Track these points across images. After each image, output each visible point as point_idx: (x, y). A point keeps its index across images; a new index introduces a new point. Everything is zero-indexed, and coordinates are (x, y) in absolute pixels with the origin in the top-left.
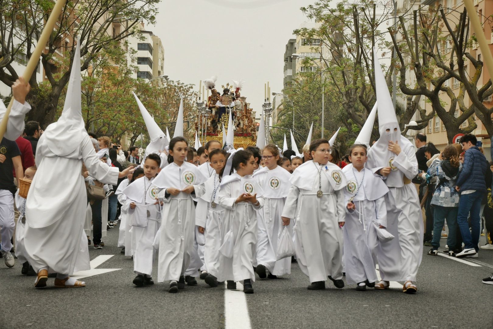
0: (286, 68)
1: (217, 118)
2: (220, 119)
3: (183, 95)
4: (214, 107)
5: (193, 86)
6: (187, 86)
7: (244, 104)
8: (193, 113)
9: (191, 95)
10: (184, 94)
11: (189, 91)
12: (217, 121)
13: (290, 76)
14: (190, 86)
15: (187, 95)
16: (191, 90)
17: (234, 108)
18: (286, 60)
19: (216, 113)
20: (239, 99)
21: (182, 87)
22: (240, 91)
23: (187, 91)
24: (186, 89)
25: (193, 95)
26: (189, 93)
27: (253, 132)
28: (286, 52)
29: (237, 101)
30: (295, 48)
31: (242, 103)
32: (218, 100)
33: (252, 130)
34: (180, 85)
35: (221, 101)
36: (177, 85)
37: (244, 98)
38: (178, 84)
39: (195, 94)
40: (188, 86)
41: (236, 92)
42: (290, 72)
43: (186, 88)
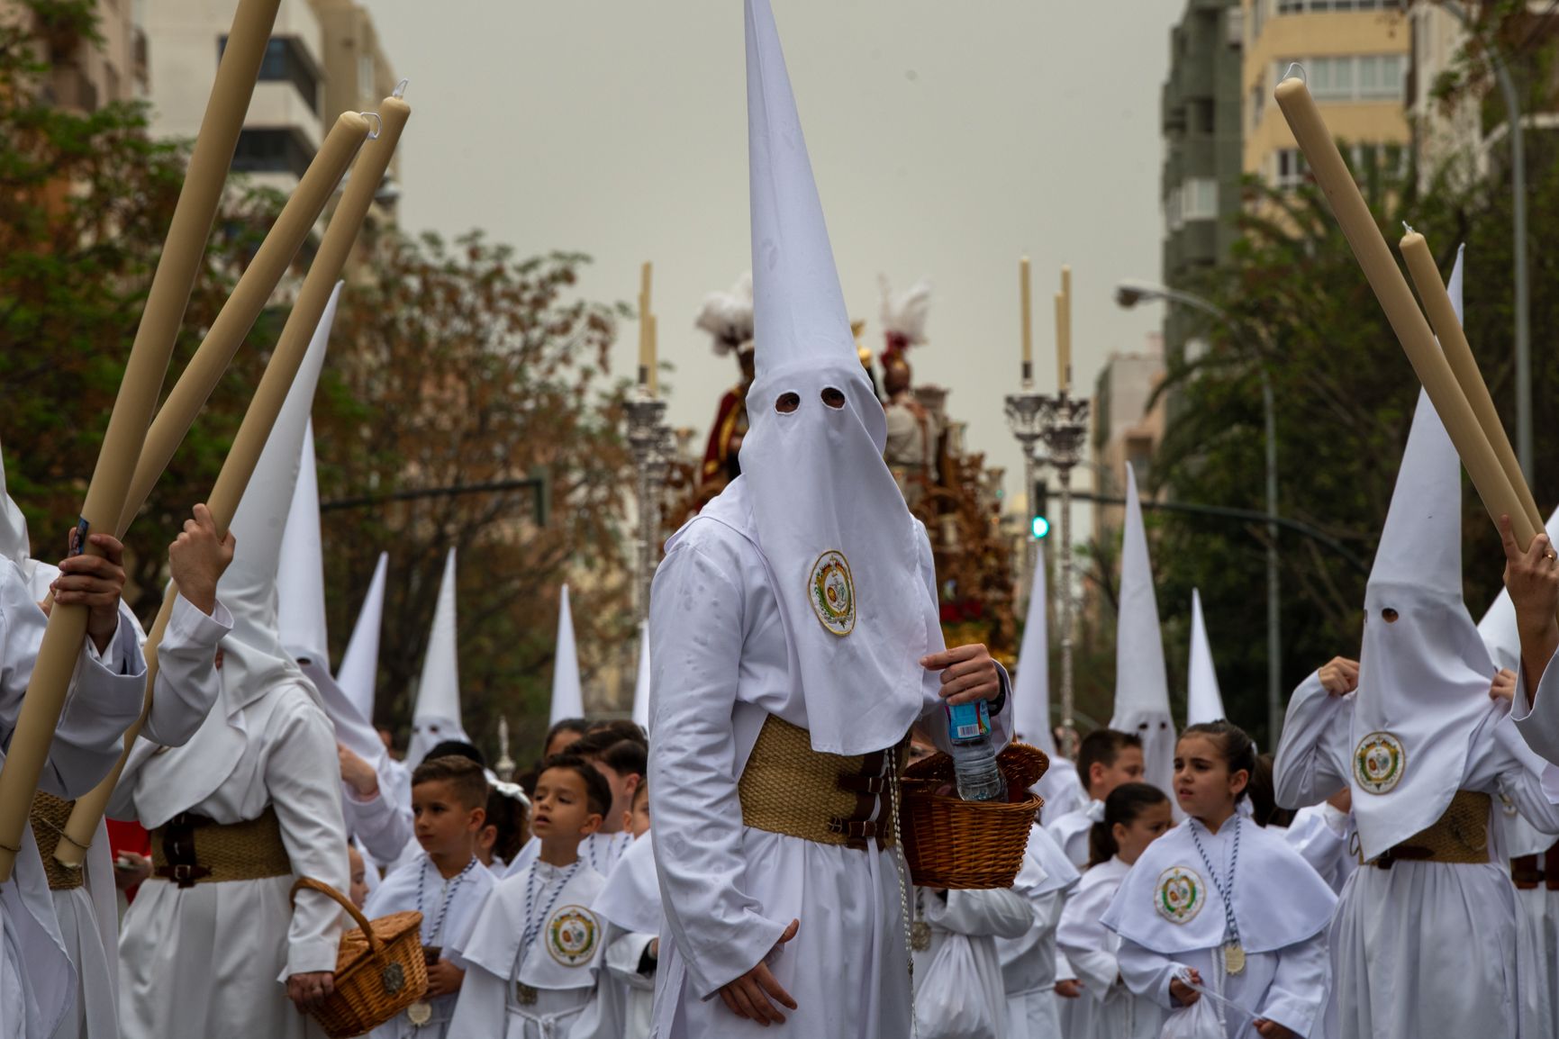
3: (511, 330)
5: (581, 270)
6: (531, 265)
7: (934, 430)
8: (584, 448)
9: (565, 328)
10: (516, 324)
11: (554, 305)
13: (1204, 229)
14: (556, 266)
15: (536, 334)
16: (566, 297)
18: (1174, 123)
20: (905, 398)
21: (498, 273)
22: (913, 356)
23: (539, 303)
24: (525, 287)
25: (580, 326)
26: (550, 316)
27: (994, 595)
28: (1176, 72)
30: (1237, 47)
31: (922, 423)
33: (986, 584)
34: (484, 266)
36: (463, 261)
37: (932, 397)
38: (474, 254)
39: (595, 323)
40: (545, 270)
41: (887, 359)
42: (1200, 201)
43: (532, 278)
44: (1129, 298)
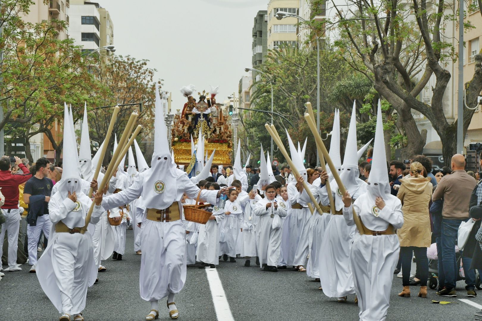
0: (255, 45)
1: (194, 124)
2: (197, 126)
4: (190, 114)
5: (147, 62)
6: (138, 62)
7: (219, 110)
8: (148, 95)
9: (145, 73)
10: (136, 72)
11: (143, 69)
12: (193, 127)
13: (260, 54)
14: (143, 62)
15: (139, 74)
16: (145, 67)
17: (210, 114)
18: (255, 35)
19: (193, 119)
20: (215, 105)
21: (133, 63)
23: (140, 68)
24: (137, 65)
25: (147, 73)
26: (142, 71)
27: (229, 139)
28: (255, 26)
29: (213, 107)
30: (266, 21)
31: (218, 109)
32: (194, 107)
33: (227, 137)
34: (130, 62)
35: (197, 108)
36: (126, 61)
38: (128, 59)
39: (150, 72)
40: (141, 62)
41: (212, 99)
42: (259, 49)
43: (139, 64)
44: (247, 70)
